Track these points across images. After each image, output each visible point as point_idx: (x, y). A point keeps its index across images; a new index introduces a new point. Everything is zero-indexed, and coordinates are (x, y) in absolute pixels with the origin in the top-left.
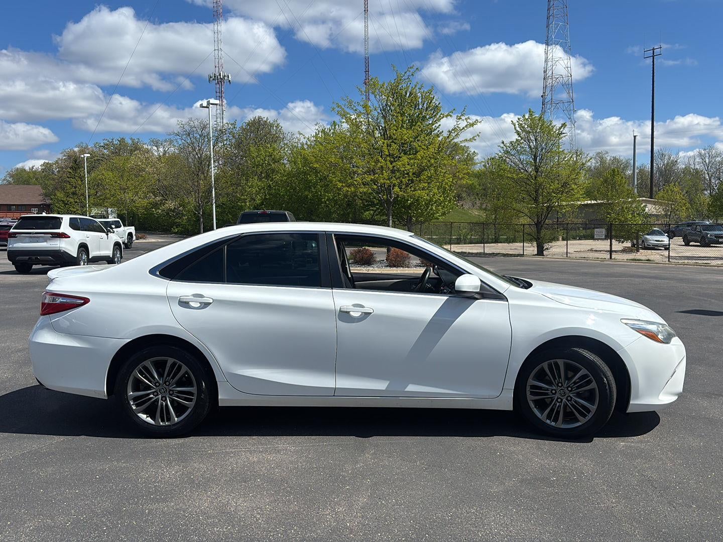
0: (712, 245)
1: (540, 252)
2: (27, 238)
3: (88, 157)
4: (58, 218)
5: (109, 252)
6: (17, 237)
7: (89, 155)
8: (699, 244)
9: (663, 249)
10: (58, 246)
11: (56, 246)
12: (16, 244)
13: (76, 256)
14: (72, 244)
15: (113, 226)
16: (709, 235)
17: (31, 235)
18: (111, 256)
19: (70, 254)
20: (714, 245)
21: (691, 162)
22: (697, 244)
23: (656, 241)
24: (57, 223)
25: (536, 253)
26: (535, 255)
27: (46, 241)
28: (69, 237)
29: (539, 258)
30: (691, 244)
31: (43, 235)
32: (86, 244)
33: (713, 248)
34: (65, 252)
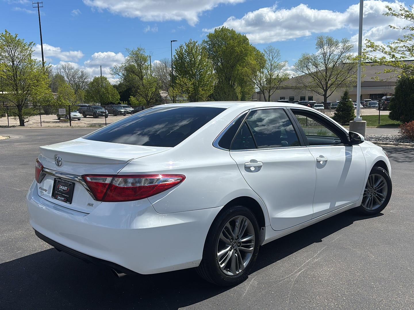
0: (99, 117)
1: (22, 124)
8: (93, 117)
9: (77, 120)
16: (98, 112)
20: (100, 117)
21: (59, 71)
22: (91, 117)
23: (74, 115)
25: (19, 125)
26: (19, 126)
29: (22, 128)
30: (87, 116)
33: (100, 119)
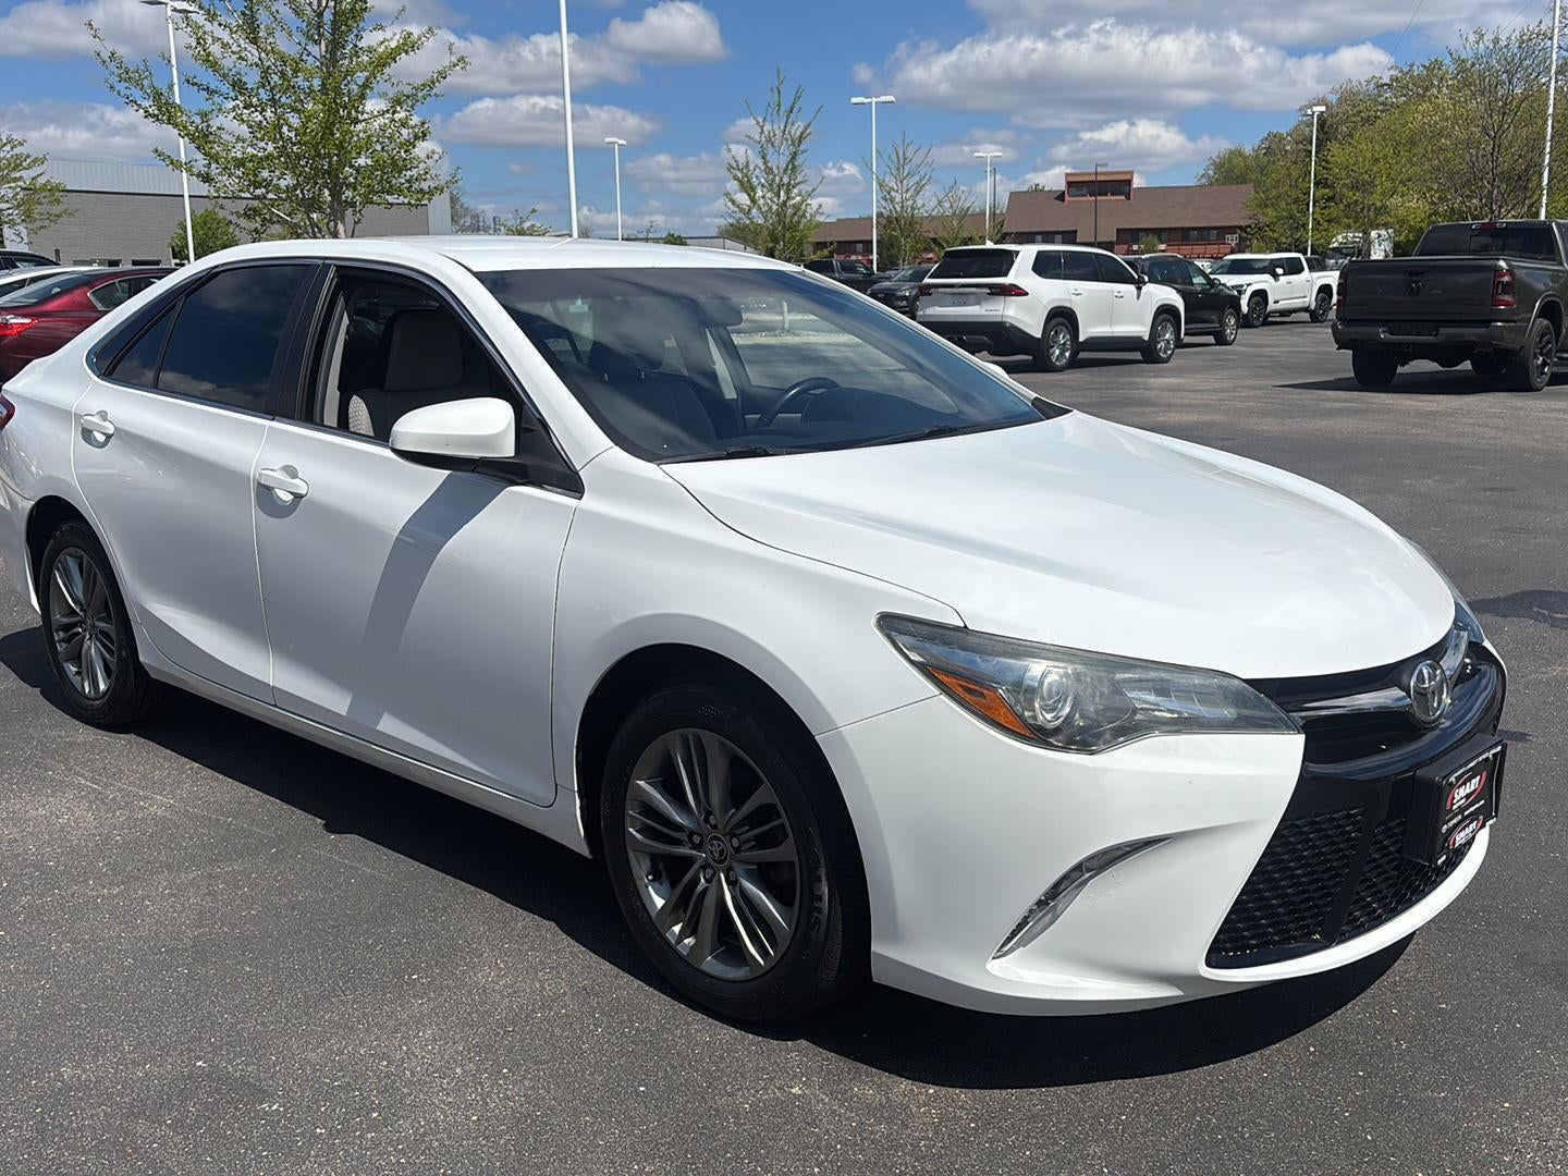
2: (949, 297)
3: (1322, 112)
4: (1010, 252)
5: (1142, 329)
6: (930, 294)
7: (1323, 108)
10: (1000, 313)
11: (997, 313)
12: (932, 309)
13: (1038, 335)
14: (1030, 309)
15: (1280, 271)
17: (955, 290)
18: (1146, 338)
19: (1024, 332)
24: (1004, 261)
27: (979, 303)
28: (1027, 294)
31: (974, 290)
32: (1071, 309)
34: (1016, 327)
